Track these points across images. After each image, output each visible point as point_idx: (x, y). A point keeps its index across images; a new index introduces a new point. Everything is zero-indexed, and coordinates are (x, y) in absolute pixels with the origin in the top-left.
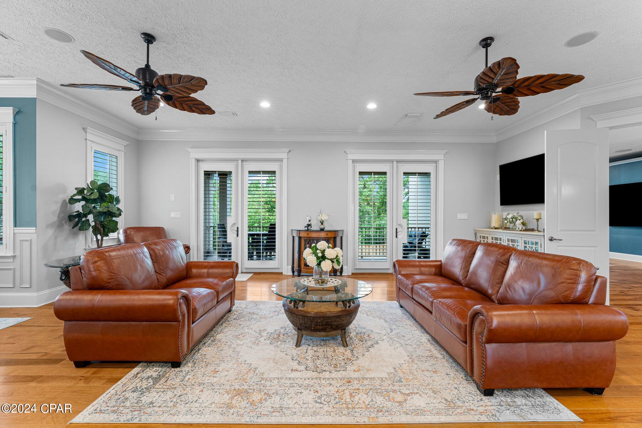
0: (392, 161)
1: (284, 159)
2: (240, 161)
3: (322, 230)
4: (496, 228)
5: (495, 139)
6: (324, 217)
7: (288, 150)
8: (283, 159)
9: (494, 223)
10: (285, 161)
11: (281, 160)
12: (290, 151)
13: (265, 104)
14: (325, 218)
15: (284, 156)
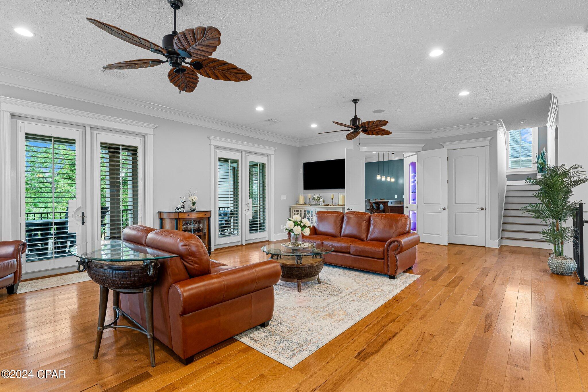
0: (241, 151)
1: (148, 135)
4: (303, 205)
5: (298, 145)
9: (301, 202)
10: (150, 138)
11: (145, 136)
14: (197, 199)
15: (148, 131)
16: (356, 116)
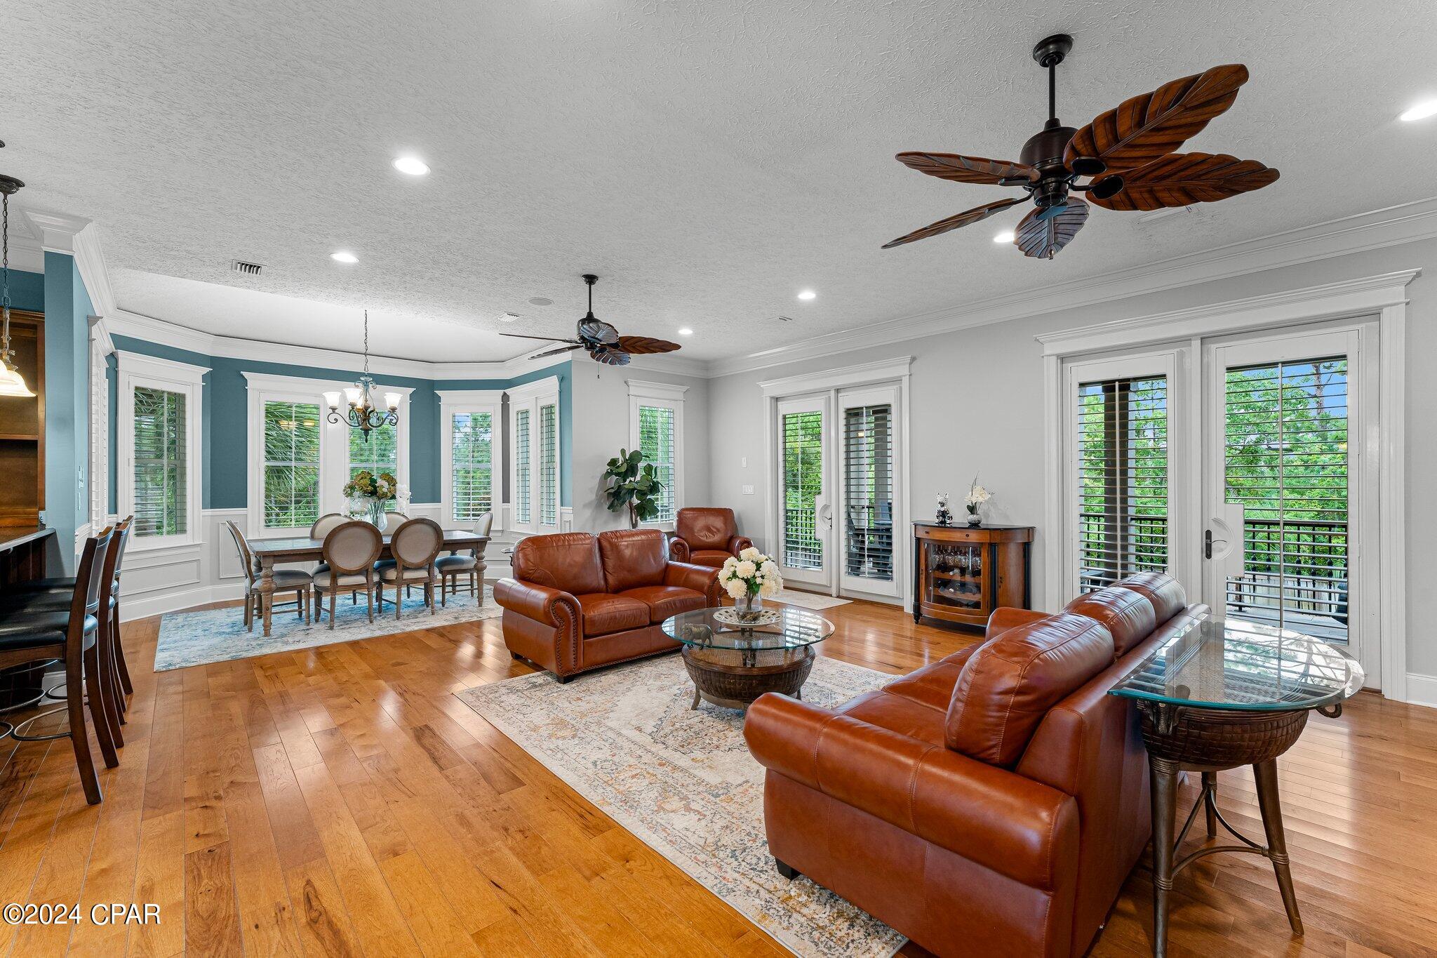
1: (903, 378)
2: (832, 393)
3: (975, 526)
6: (978, 497)
7: (908, 359)
8: (900, 377)
10: (906, 380)
11: (898, 380)
12: (913, 359)
13: (807, 296)
14: (980, 499)
15: (903, 370)
16: (1053, 123)
